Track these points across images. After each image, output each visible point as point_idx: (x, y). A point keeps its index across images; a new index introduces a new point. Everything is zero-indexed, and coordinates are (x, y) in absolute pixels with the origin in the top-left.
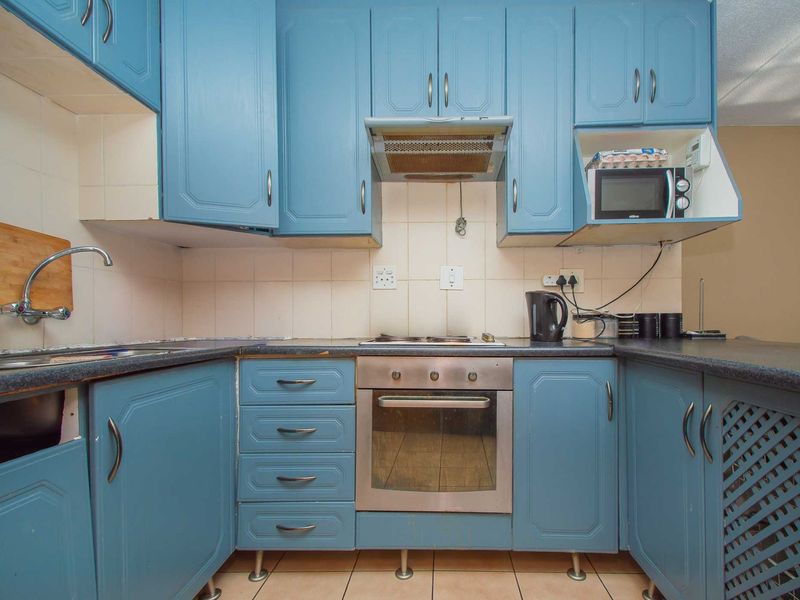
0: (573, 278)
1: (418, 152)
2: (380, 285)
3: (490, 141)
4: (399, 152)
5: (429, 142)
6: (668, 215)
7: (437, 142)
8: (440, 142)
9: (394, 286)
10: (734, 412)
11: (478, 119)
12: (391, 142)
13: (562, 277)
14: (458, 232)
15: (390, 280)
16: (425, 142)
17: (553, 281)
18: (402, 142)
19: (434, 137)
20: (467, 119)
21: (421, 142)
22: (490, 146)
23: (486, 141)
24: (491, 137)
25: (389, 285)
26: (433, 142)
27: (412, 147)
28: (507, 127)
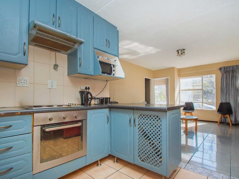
0: (89, 87)
1: (49, 39)
2: (21, 85)
3: (74, 44)
4: (41, 36)
5: (54, 37)
6: (112, 75)
7: (57, 38)
8: (58, 39)
9: (27, 85)
10: (140, 116)
11: (75, 37)
12: (39, 32)
13: (86, 87)
14: (54, 68)
15: (26, 83)
16: (53, 37)
17: (84, 88)
18: (44, 34)
19: (57, 36)
20: (72, 36)
21: (51, 36)
22: (74, 45)
23: (73, 44)
24: (75, 43)
25: (25, 85)
26: (56, 38)
27: (48, 37)
28: (82, 43)
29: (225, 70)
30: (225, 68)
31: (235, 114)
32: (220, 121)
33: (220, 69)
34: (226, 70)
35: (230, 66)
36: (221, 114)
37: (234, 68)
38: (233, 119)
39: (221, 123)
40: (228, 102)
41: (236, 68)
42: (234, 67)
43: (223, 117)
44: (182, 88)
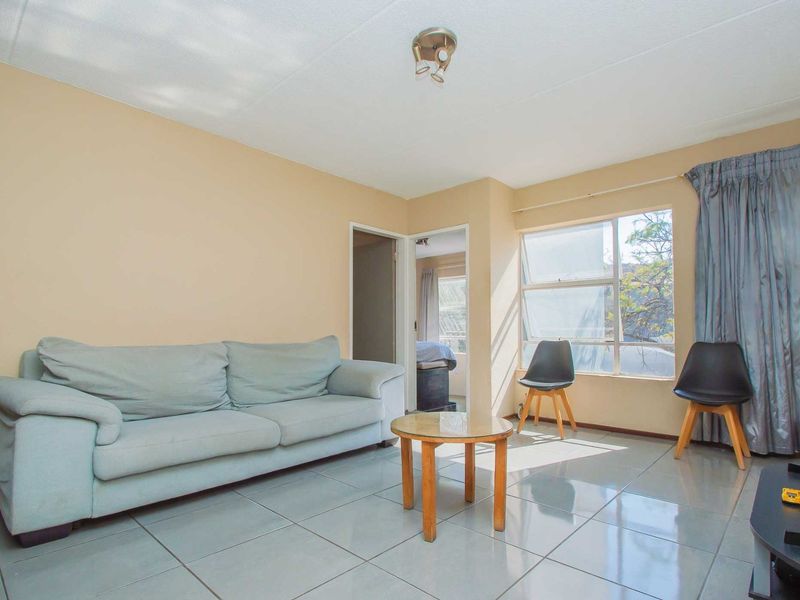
29: (716, 176)
30: (716, 169)
31: (768, 404)
32: (694, 437)
33: (692, 176)
34: (720, 182)
35: (738, 160)
36: (694, 402)
37: (759, 167)
38: (755, 429)
39: (697, 443)
40: (734, 339)
41: (768, 165)
42: (759, 159)
43: (705, 413)
44: (535, 277)
